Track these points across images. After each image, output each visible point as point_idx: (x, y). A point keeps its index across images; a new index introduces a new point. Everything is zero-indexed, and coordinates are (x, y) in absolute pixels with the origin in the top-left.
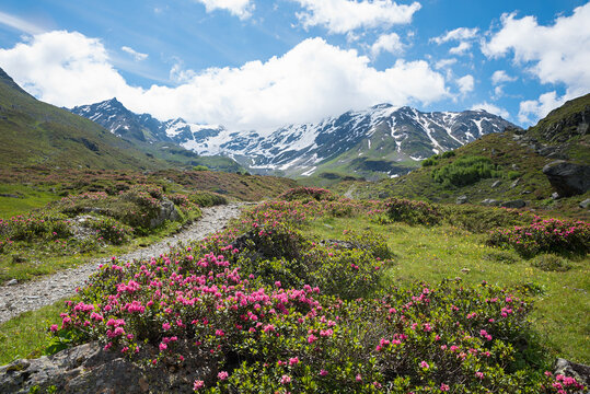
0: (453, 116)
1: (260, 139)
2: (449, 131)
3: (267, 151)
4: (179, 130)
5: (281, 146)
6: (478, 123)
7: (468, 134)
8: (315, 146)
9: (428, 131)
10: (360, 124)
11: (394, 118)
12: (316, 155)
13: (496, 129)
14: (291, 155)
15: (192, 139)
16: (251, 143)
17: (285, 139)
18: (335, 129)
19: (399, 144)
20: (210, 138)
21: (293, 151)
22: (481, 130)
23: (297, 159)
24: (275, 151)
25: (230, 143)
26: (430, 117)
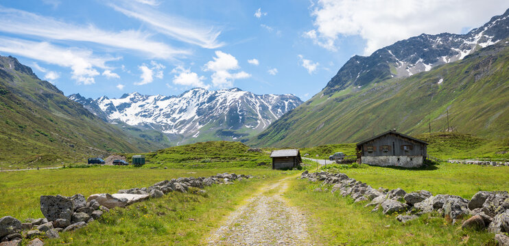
0: (275, 97)
1: (161, 110)
2: (270, 107)
3: (169, 119)
4: (107, 105)
5: (176, 116)
6: (286, 103)
7: (279, 110)
8: (197, 117)
9: (258, 109)
10: (221, 104)
11: (240, 101)
12: (198, 124)
13: (295, 107)
14: (183, 123)
15: (116, 111)
16: (155, 113)
17: (178, 111)
18: (207, 105)
19: (241, 117)
20: (127, 109)
21: (185, 121)
22: (286, 107)
23: (188, 126)
24: (174, 120)
25: (141, 112)
26: (262, 98)
